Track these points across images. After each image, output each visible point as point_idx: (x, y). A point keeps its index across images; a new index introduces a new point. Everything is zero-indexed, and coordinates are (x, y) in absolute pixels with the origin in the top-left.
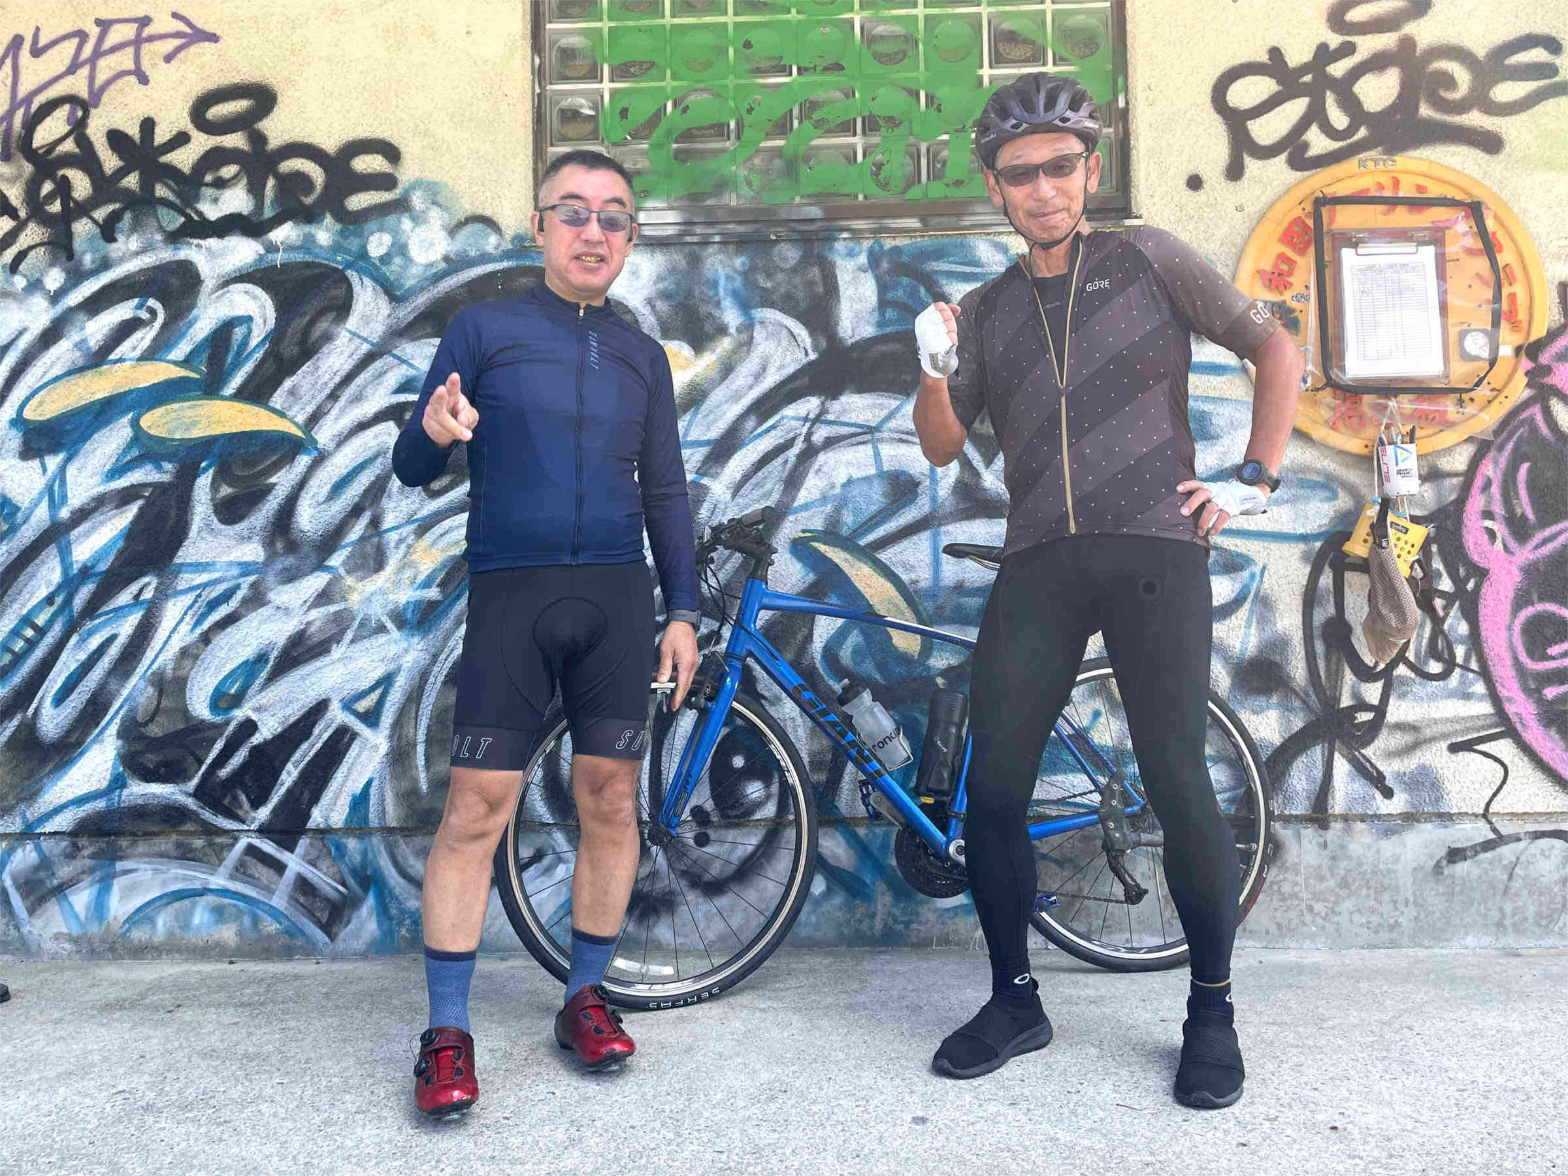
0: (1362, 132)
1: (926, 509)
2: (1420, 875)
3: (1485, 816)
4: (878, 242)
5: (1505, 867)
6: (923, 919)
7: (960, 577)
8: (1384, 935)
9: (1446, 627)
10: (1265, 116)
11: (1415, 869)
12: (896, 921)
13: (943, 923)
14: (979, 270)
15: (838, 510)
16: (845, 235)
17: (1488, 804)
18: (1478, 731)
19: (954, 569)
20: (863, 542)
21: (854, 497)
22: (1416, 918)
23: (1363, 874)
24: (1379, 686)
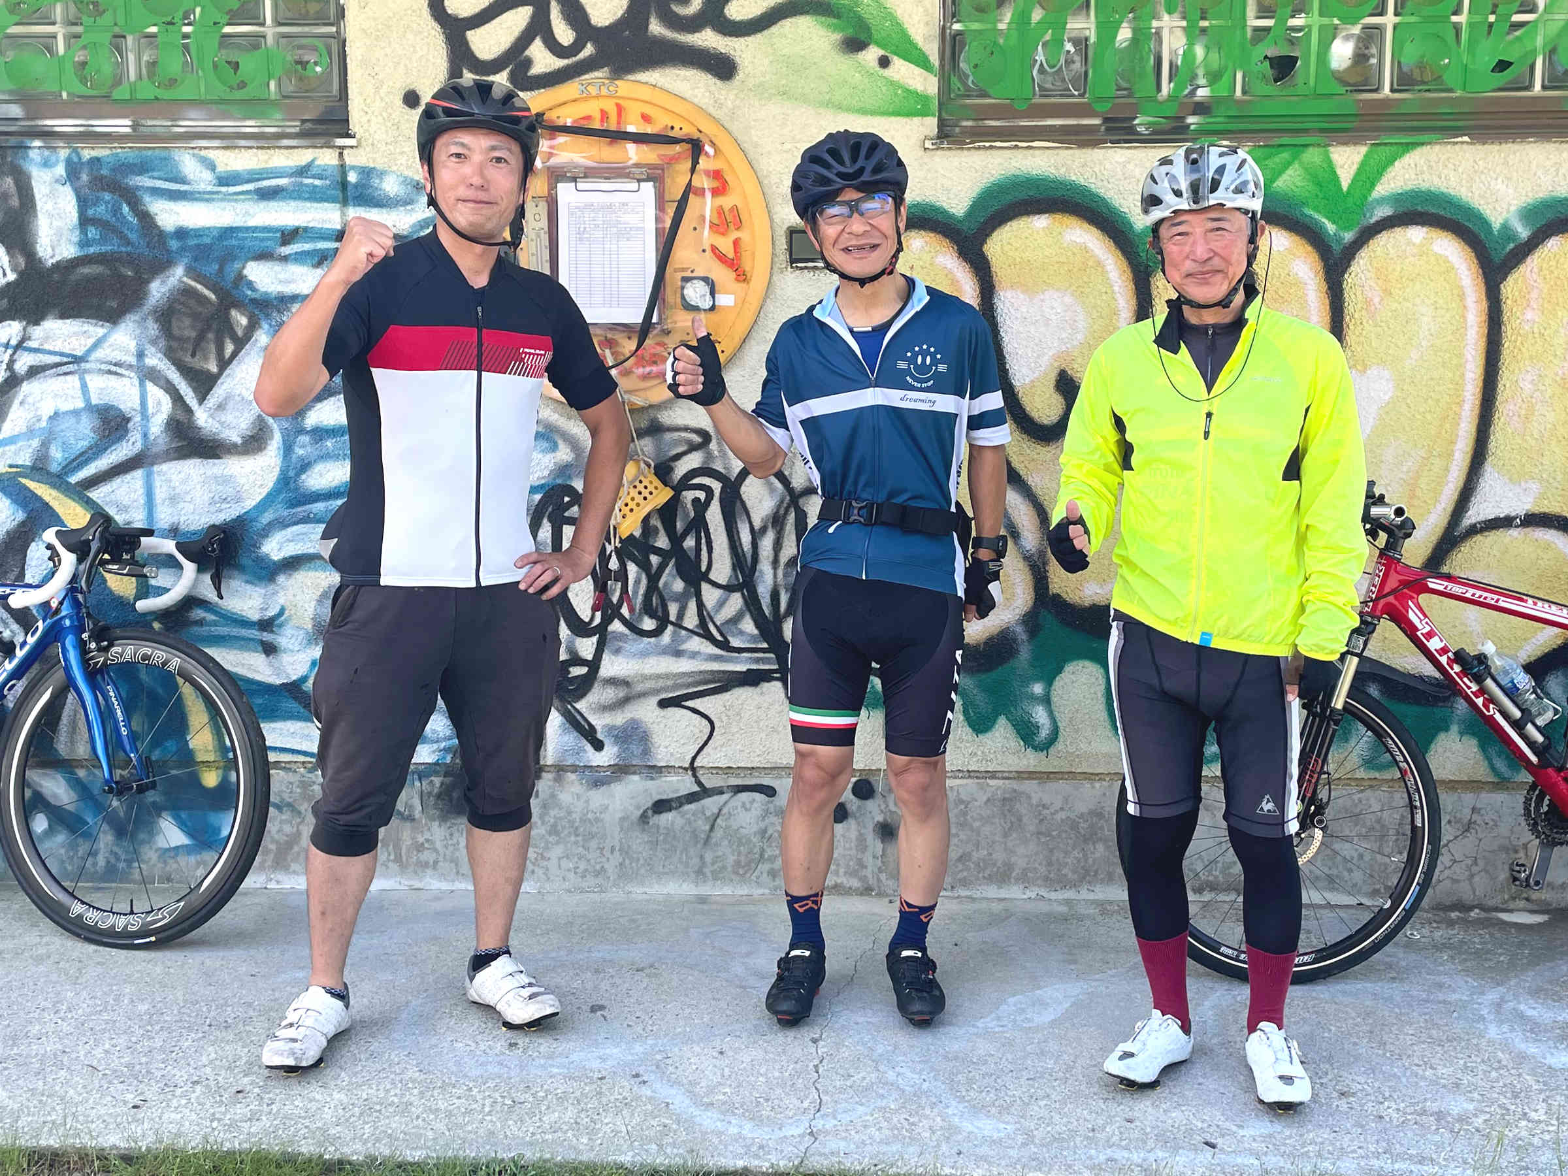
0: (589, 50)
1: (139, 446)
2: (626, 824)
3: (692, 768)
4: (75, 150)
5: (707, 818)
6: (146, 858)
7: (175, 520)
8: (591, 881)
9: (661, 584)
10: (486, 26)
11: (623, 819)
12: (118, 859)
13: (165, 862)
14: (184, 188)
15: (45, 445)
16: (37, 143)
17: (694, 758)
18: (688, 686)
19: (170, 511)
20: (74, 479)
21: (62, 431)
22: (621, 864)
23: (572, 822)
24: (595, 639)
